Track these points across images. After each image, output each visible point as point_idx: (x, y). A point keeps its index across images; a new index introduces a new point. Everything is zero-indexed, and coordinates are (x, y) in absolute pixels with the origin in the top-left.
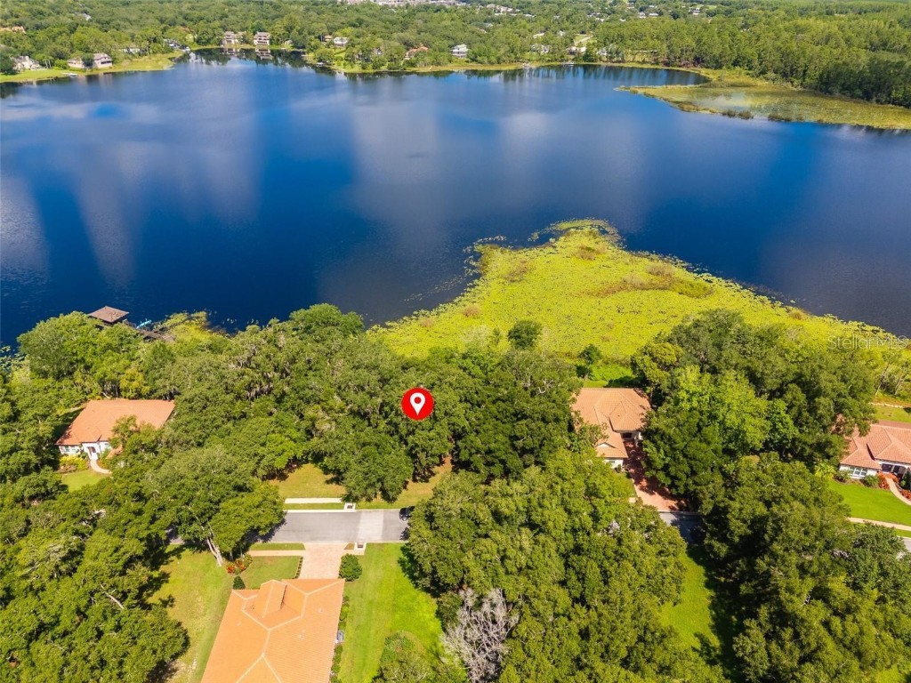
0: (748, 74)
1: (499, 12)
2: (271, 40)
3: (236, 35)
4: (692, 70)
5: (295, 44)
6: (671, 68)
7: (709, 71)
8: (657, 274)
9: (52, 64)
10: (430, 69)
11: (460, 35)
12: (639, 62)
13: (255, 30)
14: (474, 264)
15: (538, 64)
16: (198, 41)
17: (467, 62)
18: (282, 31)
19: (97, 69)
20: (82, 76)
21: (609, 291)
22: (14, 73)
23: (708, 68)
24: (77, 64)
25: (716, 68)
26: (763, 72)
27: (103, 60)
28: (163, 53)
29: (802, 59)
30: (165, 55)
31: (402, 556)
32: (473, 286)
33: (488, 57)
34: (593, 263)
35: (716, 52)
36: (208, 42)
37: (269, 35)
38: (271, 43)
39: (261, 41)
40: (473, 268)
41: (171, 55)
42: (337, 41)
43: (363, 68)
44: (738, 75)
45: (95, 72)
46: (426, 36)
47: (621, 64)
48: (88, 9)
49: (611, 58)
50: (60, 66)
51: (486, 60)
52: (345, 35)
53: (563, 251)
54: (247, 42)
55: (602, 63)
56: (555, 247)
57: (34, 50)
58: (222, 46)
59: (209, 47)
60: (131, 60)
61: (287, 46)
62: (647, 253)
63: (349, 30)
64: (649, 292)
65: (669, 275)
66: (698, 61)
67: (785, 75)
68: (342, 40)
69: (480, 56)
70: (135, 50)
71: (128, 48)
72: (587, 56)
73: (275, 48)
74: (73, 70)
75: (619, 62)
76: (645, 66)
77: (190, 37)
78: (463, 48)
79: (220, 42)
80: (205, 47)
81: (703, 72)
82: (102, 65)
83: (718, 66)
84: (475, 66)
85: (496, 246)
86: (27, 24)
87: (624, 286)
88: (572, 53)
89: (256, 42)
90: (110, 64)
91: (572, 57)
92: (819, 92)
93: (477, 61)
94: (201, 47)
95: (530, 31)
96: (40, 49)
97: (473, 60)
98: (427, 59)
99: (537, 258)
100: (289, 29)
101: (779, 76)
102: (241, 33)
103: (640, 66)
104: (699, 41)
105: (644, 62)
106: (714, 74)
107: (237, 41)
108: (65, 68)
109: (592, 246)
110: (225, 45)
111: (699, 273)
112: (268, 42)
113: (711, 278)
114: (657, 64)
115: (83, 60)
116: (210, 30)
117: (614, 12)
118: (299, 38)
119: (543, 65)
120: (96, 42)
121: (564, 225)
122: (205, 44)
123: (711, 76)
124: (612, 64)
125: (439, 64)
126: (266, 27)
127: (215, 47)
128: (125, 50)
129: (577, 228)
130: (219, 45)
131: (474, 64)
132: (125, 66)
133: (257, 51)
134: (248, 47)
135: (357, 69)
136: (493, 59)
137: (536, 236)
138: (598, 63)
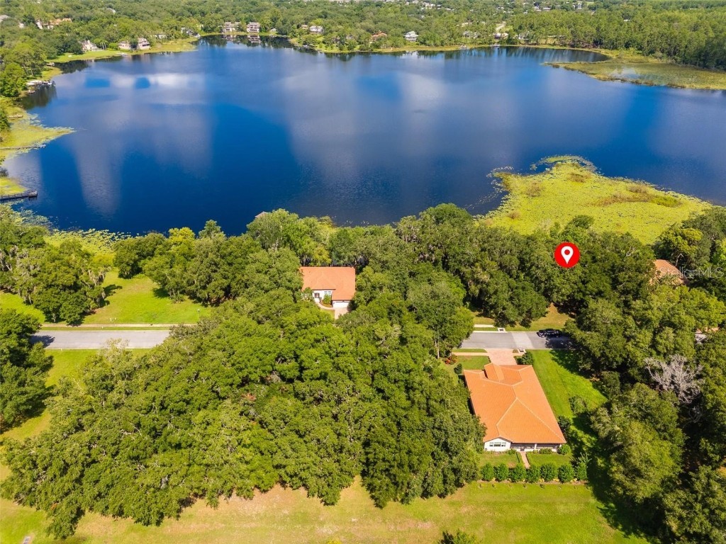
0: (638, 53)
1: (424, 6)
2: (260, 28)
3: (233, 25)
4: (593, 50)
5: (280, 31)
6: (576, 49)
7: (607, 51)
8: (636, 192)
9: (107, 46)
10: (391, 50)
11: (409, 24)
12: (550, 44)
13: (249, 20)
14: (499, 185)
15: (473, 46)
16: (205, 29)
17: (418, 44)
18: (269, 21)
19: (141, 50)
20: (129, 55)
21: (606, 203)
22: (81, 53)
23: (606, 48)
24: (125, 46)
25: (613, 49)
26: (652, 52)
27: (144, 43)
28: (183, 38)
29: (684, 42)
30: (184, 40)
31: (552, 356)
32: (507, 199)
33: (434, 41)
34: (586, 185)
35: (613, 36)
36: (212, 30)
37: (258, 24)
38: (261, 31)
39: (253, 29)
40: (501, 188)
41: (188, 40)
42: (313, 29)
43: (341, 49)
44: (631, 54)
45: (139, 53)
46: (384, 25)
47: (536, 46)
48: (113, 5)
49: (528, 41)
50: (113, 48)
51: (432, 43)
52: (317, 24)
53: (559, 176)
54: (242, 30)
55: (521, 45)
56: (552, 174)
57: (92, 35)
58: (222, 33)
59: (213, 34)
60: (162, 44)
61: (273, 33)
62: (622, 178)
63: (319, 20)
64: (636, 203)
65: (645, 192)
66: (597, 43)
67: (669, 54)
68: (317, 28)
69: (428, 39)
70: (162, 36)
71: (158, 35)
72: (509, 40)
73: (264, 34)
74: (123, 51)
75: (535, 44)
76: (556, 47)
77: (200, 26)
78: (413, 34)
79: (221, 31)
80: (210, 34)
81: (603, 52)
82: (143, 48)
83: (615, 48)
84: (423, 48)
85: (509, 173)
86: (74, 17)
87: (616, 199)
88: (496, 38)
89: (248, 30)
90: (149, 47)
91: (497, 41)
92: (698, 67)
93: (425, 44)
94: (208, 34)
95: (457, 21)
96: (97, 35)
97: (422, 43)
98: (389, 42)
99: (543, 180)
100: (274, 20)
101: (665, 55)
102: (237, 23)
103: (552, 47)
104: (598, 29)
105: (554, 44)
106: (612, 53)
107: (234, 29)
108: (117, 49)
109: (579, 173)
110: (225, 33)
111: (666, 191)
112: (258, 30)
113: (676, 194)
114: (565, 45)
115: (131, 43)
116: (214, 21)
117: (515, 7)
118: (282, 27)
119: (476, 46)
120: (137, 29)
121: (552, 160)
122: (210, 31)
123: (610, 55)
124: (529, 46)
125: (397, 46)
126: (255, 18)
127: (217, 33)
128: (156, 36)
129: (562, 161)
130: (220, 32)
131: (423, 46)
132: (158, 49)
133: (249, 37)
134: (243, 34)
135: (336, 50)
136: (438, 42)
137: (534, 167)
138: (518, 45)
